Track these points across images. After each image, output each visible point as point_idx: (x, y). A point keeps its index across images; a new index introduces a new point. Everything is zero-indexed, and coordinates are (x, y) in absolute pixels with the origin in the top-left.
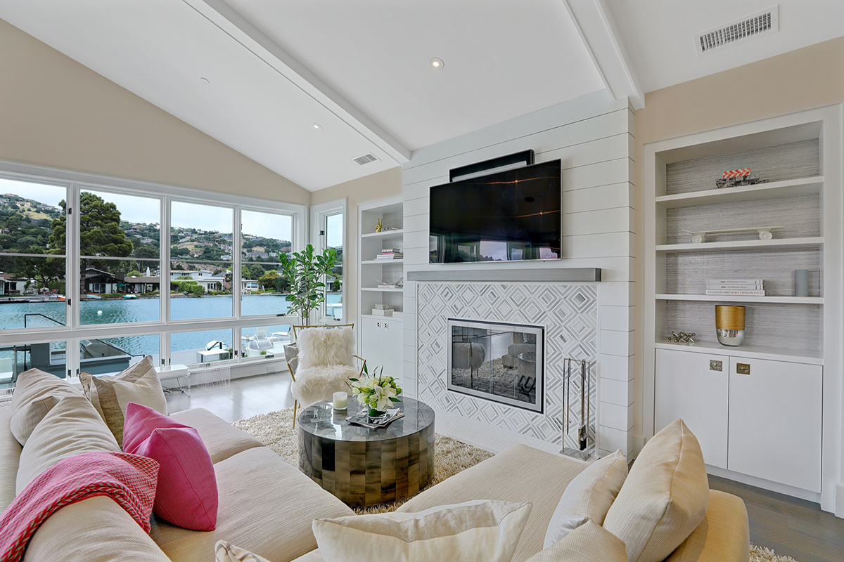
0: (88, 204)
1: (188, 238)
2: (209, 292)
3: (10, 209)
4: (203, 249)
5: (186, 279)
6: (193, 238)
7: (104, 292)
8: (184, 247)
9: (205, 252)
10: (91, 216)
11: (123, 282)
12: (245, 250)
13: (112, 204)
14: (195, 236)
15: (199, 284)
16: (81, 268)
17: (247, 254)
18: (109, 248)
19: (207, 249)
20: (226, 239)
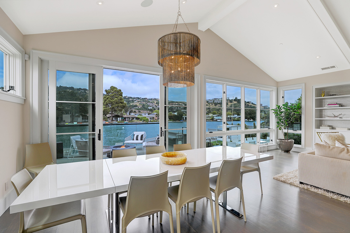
0: (113, 90)
1: (137, 101)
2: (150, 121)
3: (84, 93)
4: (142, 105)
5: (140, 116)
6: (139, 101)
7: (117, 121)
8: (136, 104)
9: (143, 106)
10: (114, 94)
11: (123, 117)
12: (157, 105)
13: (120, 89)
14: (139, 100)
15: (147, 118)
16: (103, 112)
17: (157, 106)
18: (120, 105)
19: (144, 105)
20: (150, 101)
